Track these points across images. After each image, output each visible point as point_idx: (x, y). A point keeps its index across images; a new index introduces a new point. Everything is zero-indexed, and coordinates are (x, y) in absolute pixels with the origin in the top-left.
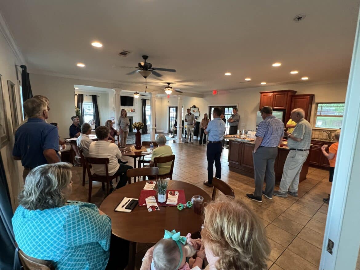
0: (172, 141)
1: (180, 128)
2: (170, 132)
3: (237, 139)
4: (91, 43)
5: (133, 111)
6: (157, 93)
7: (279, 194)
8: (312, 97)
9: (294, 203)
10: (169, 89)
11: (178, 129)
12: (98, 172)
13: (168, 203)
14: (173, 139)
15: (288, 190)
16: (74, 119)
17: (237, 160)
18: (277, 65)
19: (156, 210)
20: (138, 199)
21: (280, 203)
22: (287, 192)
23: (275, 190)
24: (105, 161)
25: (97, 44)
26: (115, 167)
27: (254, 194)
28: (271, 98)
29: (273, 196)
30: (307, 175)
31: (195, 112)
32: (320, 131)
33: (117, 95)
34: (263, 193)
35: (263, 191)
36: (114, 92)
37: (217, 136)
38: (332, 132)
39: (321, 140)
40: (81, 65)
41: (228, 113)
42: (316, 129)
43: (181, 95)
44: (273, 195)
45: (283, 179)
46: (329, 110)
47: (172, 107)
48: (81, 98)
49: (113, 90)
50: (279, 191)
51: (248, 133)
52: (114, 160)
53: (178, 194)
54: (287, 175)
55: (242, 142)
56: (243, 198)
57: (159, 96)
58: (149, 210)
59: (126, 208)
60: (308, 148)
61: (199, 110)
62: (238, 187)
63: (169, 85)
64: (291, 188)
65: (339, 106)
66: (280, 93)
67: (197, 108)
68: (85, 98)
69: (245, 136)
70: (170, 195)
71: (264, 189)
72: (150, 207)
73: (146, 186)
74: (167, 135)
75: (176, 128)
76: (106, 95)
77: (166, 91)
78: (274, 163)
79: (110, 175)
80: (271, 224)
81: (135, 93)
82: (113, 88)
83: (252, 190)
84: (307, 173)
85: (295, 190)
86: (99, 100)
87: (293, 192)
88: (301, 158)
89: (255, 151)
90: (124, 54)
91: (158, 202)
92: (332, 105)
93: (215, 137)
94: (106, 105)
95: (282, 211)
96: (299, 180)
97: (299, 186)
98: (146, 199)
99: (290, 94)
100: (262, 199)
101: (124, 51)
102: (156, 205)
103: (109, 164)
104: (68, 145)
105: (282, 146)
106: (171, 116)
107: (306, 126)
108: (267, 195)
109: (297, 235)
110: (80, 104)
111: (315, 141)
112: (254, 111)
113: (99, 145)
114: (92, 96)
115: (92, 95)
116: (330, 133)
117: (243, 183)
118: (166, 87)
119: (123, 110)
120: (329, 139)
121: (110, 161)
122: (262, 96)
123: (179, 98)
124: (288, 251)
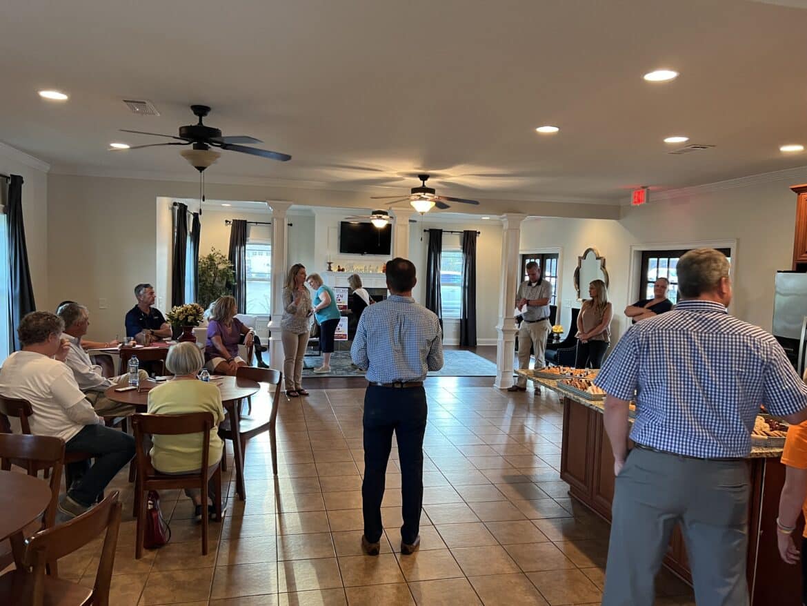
11: (500, 338)
48: (240, 232)
61: (607, 267)
68: (253, 233)
110: (238, 248)
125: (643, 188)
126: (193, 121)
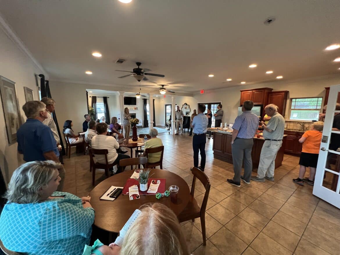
0: (168, 133)
1: (174, 122)
2: (167, 125)
3: (219, 131)
4: (92, 54)
5: (136, 109)
6: (154, 94)
7: (257, 180)
8: (287, 93)
9: (269, 188)
10: (163, 90)
11: (172, 123)
12: (99, 161)
13: (148, 192)
14: (169, 131)
15: (265, 175)
16: (86, 117)
17: (220, 149)
18: (253, 66)
19: (136, 198)
20: (122, 188)
21: (257, 188)
22: (265, 177)
23: (252, 175)
24: (105, 152)
25: (97, 55)
26: (114, 157)
27: (234, 180)
28: (250, 96)
29: (251, 181)
30: (282, 162)
31: (187, 108)
32: (295, 123)
33: (121, 96)
34: (241, 178)
35: (241, 176)
36: (118, 94)
37: (201, 129)
38: (305, 124)
39: (295, 131)
40: (89, 73)
41: (214, 109)
42: (290, 121)
43: (174, 94)
44: (251, 179)
45: (260, 166)
46: (304, 104)
47: (168, 105)
48: (94, 99)
49: (118, 92)
50: (257, 176)
51: (230, 126)
52: (113, 150)
53: (160, 182)
54: (264, 162)
55: (224, 134)
56: (223, 183)
57: (157, 96)
58: (130, 198)
59: (110, 197)
60: (282, 138)
61: (190, 107)
62: (220, 173)
63: (163, 87)
64: (267, 173)
65: (312, 100)
66: (257, 91)
67: (188, 105)
68: (98, 99)
69: (227, 128)
70: (152, 184)
71: (242, 175)
72: (132, 195)
73: (133, 175)
74: (164, 128)
75: (171, 122)
76: (114, 96)
77: (161, 92)
78: (250, 152)
79: (109, 164)
80: (247, 208)
81: (137, 94)
82: (117, 91)
83: (231, 176)
84: (282, 160)
85: (271, 175)
86: (109, 101)
87: (270, 177)
88: (276, 147)
89: (232, 142)
90: (120, 61)
91: (140, 191)
92: (307, 99)
93: (199, 130)
94: (115, 104)
95: (258, 195)
96: (274, 167)
97: (275, 172)
98: (129, 188)
99: (266, 91)
100: (241, 184)
101: (120, 59)
102: (138, 193)
103: (109, 154)
104: (81, 137)
105: (259, 137)
106: (167, 112)
107: (279, 120)
108: (245, 180)
109: (271, 219)
110: (94, 104)
111: (290, 131)
112: (236, 107)
113: (99, 138)
114: (103, 98)
115: (103, 96)
116: (304, 125)
117: (225, 169)
118: (161, 89)
119: (127, 108)
120: (302, 130)
121: (109, 152)
122: (242, 93)
123: (173, 98)
124: (263, 234)
125: (203, 90)
126: (137, 67)
